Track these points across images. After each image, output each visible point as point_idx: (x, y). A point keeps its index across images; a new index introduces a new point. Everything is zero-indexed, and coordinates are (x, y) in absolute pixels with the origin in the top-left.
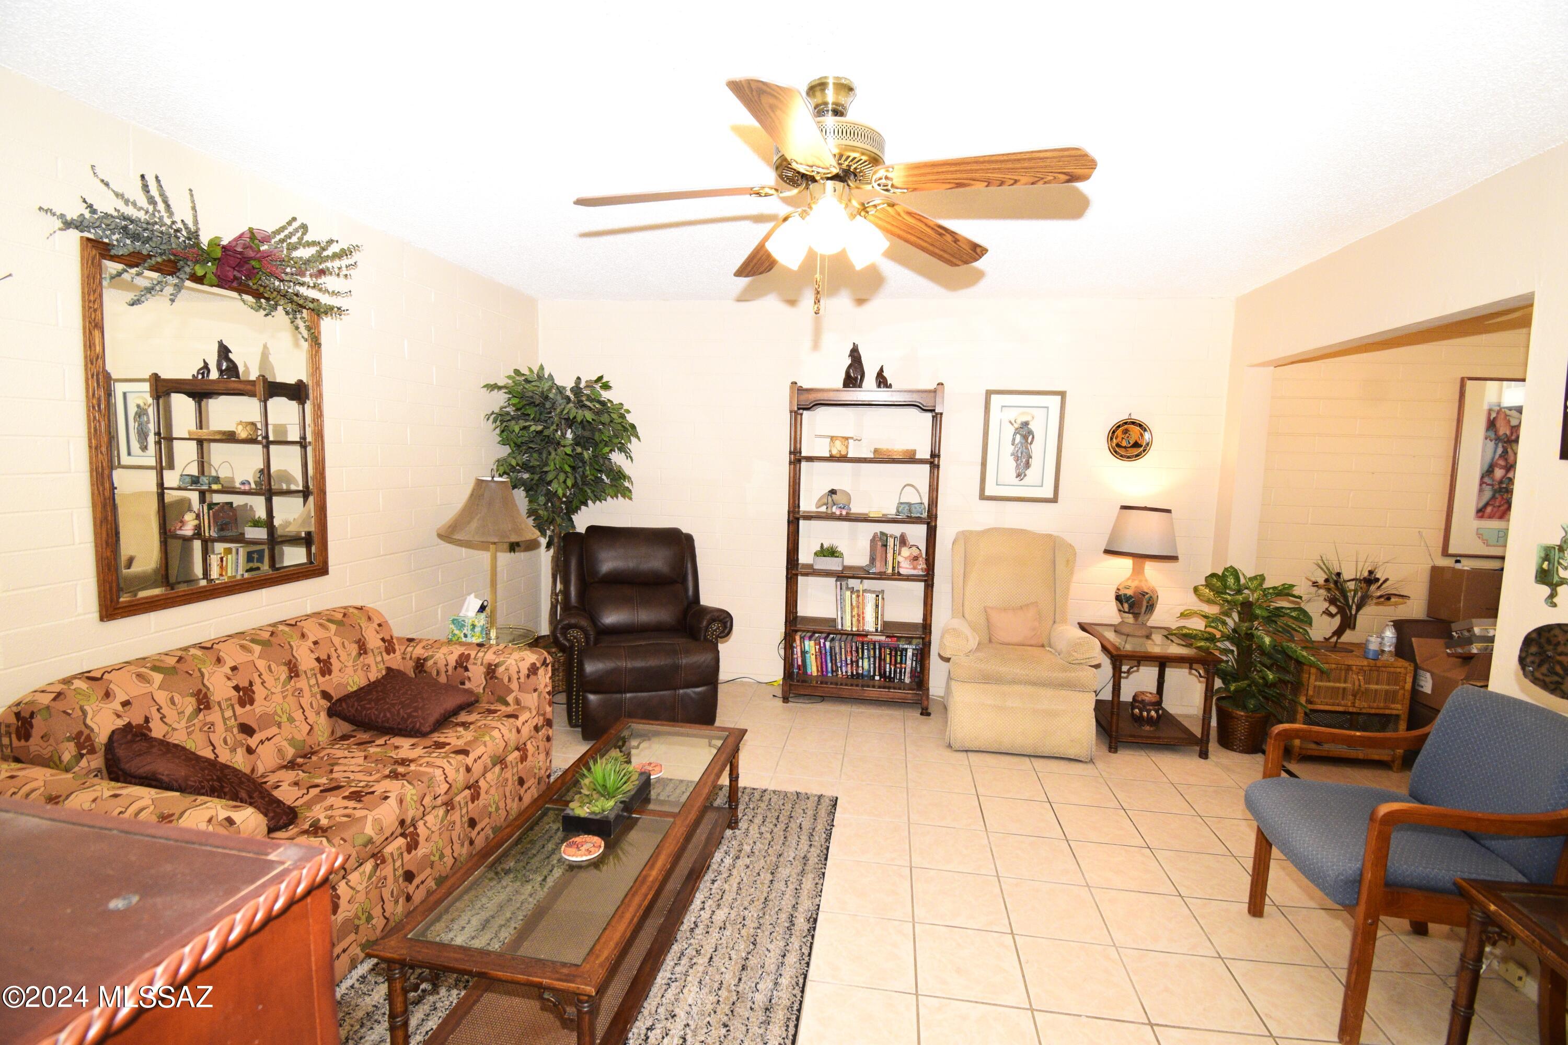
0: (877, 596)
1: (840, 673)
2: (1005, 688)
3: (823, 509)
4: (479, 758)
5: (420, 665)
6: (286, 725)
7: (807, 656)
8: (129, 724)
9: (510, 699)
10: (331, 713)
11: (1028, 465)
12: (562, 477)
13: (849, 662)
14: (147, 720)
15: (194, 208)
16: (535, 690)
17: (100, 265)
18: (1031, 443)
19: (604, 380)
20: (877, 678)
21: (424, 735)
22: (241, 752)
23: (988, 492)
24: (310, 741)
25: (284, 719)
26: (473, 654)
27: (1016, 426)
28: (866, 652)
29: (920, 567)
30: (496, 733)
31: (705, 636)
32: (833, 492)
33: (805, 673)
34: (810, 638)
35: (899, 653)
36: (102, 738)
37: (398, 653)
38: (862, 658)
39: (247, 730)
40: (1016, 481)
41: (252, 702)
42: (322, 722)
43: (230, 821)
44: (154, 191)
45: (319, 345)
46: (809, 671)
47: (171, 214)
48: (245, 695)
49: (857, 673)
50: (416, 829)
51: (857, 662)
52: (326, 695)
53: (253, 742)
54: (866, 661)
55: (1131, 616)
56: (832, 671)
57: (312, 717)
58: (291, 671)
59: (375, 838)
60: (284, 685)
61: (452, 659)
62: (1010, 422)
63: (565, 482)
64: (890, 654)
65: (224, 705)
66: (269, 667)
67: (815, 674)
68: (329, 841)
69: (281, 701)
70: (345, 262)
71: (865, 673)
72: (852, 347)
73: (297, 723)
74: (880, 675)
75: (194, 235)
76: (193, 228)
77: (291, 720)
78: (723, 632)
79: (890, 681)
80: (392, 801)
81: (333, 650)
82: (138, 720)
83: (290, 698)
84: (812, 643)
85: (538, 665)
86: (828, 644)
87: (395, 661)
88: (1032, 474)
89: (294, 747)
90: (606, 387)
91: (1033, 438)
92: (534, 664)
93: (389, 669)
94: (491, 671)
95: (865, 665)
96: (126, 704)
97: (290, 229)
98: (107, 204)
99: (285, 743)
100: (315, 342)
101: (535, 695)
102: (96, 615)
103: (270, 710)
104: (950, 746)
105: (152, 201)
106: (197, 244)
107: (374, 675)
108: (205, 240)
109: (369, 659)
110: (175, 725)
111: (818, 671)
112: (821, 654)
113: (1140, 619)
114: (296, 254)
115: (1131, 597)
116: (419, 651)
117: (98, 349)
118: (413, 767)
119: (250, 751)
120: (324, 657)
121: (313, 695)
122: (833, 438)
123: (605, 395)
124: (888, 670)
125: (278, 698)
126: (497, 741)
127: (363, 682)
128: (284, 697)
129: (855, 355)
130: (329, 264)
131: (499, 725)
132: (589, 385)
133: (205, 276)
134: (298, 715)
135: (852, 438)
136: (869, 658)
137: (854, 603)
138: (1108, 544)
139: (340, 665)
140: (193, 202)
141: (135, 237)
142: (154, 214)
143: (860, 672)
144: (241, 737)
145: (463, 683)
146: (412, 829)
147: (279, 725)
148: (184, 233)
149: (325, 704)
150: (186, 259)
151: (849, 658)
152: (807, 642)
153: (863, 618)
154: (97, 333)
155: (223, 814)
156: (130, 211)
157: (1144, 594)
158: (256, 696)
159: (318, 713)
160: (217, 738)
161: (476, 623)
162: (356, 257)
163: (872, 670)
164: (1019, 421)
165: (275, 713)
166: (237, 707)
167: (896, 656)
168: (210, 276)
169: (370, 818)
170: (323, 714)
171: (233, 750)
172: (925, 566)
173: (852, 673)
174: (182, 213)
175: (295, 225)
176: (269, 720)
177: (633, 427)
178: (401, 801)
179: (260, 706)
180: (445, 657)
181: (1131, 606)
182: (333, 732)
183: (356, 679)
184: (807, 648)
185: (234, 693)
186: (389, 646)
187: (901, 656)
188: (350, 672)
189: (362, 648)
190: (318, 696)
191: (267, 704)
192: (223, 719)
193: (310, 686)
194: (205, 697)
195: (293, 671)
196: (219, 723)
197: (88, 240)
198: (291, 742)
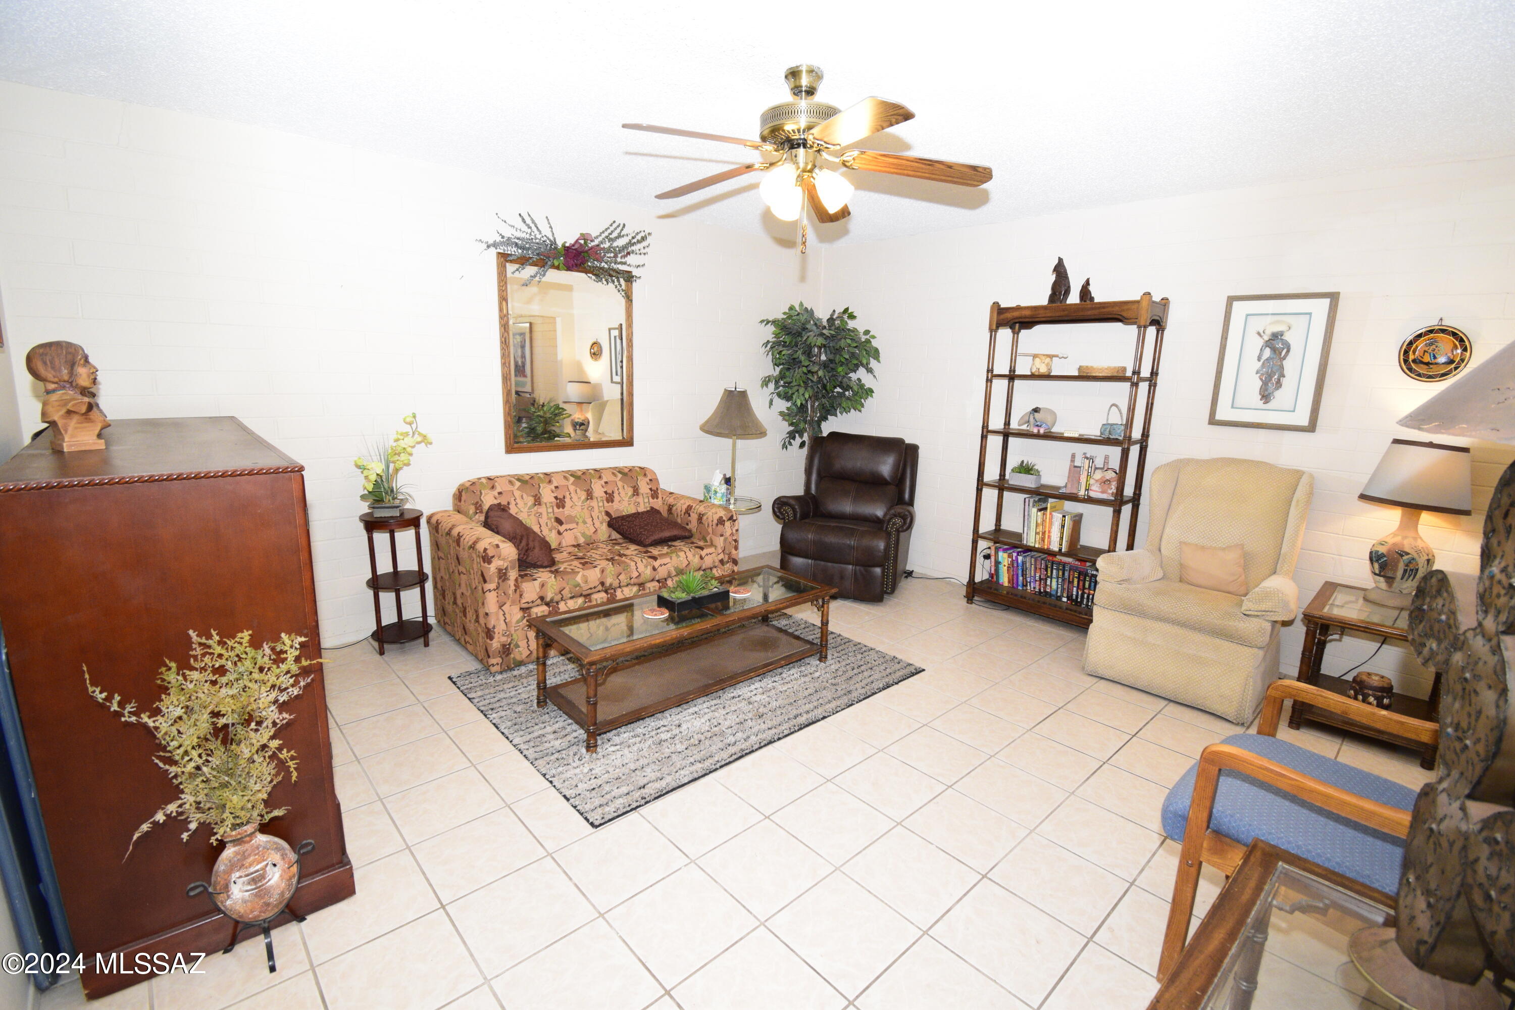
0: (1064, 516)
1: (1029, 588)
2: (1149, 623)
3: (1024, 427)
5: (670, 508)
6: (581, 524)
7: (1000, 566)
8: (499, 504)
9: (708, 538)
10: (610, 525)
11: (1279, 385)
12: (802, 390)
13: (1037, 578)
14: (509, 503)
15: (551, 227)
16: (722, 535)
17: (505, 267)
18: (1284, 358)
19: (850, 311)
20: (1065, 599)
21: (645, 546)
22: (554, 532)
23: (1219, 416)
24: (594, 537)
25: (581, 521)
26: (694, 505)
27: (1266, 338)
28: (1054, 571)
29: (1110, 492)
30: (682, 554)
31: (887, 528)
32: (1036, 410)
33: (997, 582)
34: (1005, 550)
35: (1088, 579)
36: (486, 507)
37: (660, 499)
38: (1051, 578)
39: (559, 521)
40: (1260, 404)
41: (563, 507)
42: (604, 531)
43: (498, 546)
44: (528, 221)
45: (631, 301)
46: (1001, 581)
47: (540, 232)
48: (561, 503)
49: (1045, 591)
50: (615, 591)
51: (1046, 580)
52: (608, 514)
53: (562, 529)
54: (1054, 581)
55: (1382, 579)
56: (1023, 586)
57: (597, 524)
58: (588, 495)
59: (582, 585)
60: (583, 502)
61: (685, 507)
62: (1259, 334)
63: (803, 395)
64: (1079, 578)
65: (548, 505)
66: (576, 490)
67: (1006, 584)
68: (555, 577)
69: (580, 510)
70: (644, 244)
71: (1054, 593)
72: (1057, 262)
73: (588, 525)
74: (1068, 597)
75: (554, 243)
76: (552, 239)
77: (585, 522)
78: (902, 526)
79: (1076, 604)
80: (597, 570)
81: (616, 488)
82: (504, 503)
83: (585, 510)
84: (1006, 555)
85: (724, 518)
86: (1020, 558)
87: (658, 504)
88: (1282, 397)
89: (584, 537)
90: (852, 317)
91: (1288, 351)
92: (721, 517)
93: (652, 508)
94: (700, 517)
95: (1054, 585)
96: (500, 493)
97: (612, 228)
98: (508, 233)
99: (579, 534)
100: (629, 298)
101: (722, 539)
102: (504, 450)
103: (573, 514)
104: (1083, 668)
105: (530, 227)
106: (556, 248)
107: (641, 509)
108: (560, 244)
109: (640, 499)
110: (522, 509)
111: (1009, 582)
112: (1012, 566)
113: (1395, 585)
114: (615, 244)
115: (1383, 555)
116: (671, 500)
117: (505, 311)
118: (624, 559)
119: (559, 533)
120: (610, 492)
121: (600, 512)
122: (1035, 356)
123: (851, 324)
124: (1074, 593)
125: (578, 508)
127: (634, 511)
128: (582, 509)
129: (1060, 270)
130: (633, 248)
131: (687, 550)
132: (840, 317)
133: (559, 265)
134: (589, 521)
135: (1057, 356)
136: (1058, 578)
137: (1039, 521)
138: (1365, 489)
139: (620, 499)
140: (550, 223)
141: (523, 248)
142: (531, 234)
143: (1049, 590)
144: (555, 524)
145: (687, 524)
146: (612, 591)
147: (577, 524)
148: (548, 241)
149: (607, 519)
150: (548, 257)
151: (1038, 575)
152: (1001, 554)
153: (1049, 537)
154: (504, 303)
155: (496, 542)
156: (519, 234)
157: (1402, 554)
158: (566, 505)
159: (602, 523)
160: (543, 521)
161: (718, 490)
162: (649, 240)
163: (1059, 590)
164: (1269, 331)
165: (576, 516)
166: (555, 508)
167: (1084, 581)
168: (561, 265)
169: (580, 574)
170: (605, 526)
171: (550, 530)
172: (1115, 491)
173: (1040, 589)
174: (546, 231)
175: (615, 225)
176: (571, 519)
177: (877, 351)
178: (603, 571)
179: (567, 511)
180: (681, 506)
181: (1383, 567)
182: (610, 536)
183: (629, 509)
184: (1000, 559)
185: (555, 500)
186: (655, 493)
187: (1090, 581)
188: (625, 503)
189: (636, 492)
190: (603, 513)
191: (572, 510)
192: (547, 512)
193: (599, 507)
194: (539, 498)
195: (590, 495)
196: (545, 514)
197: (499, 253)
198: (583, 534)
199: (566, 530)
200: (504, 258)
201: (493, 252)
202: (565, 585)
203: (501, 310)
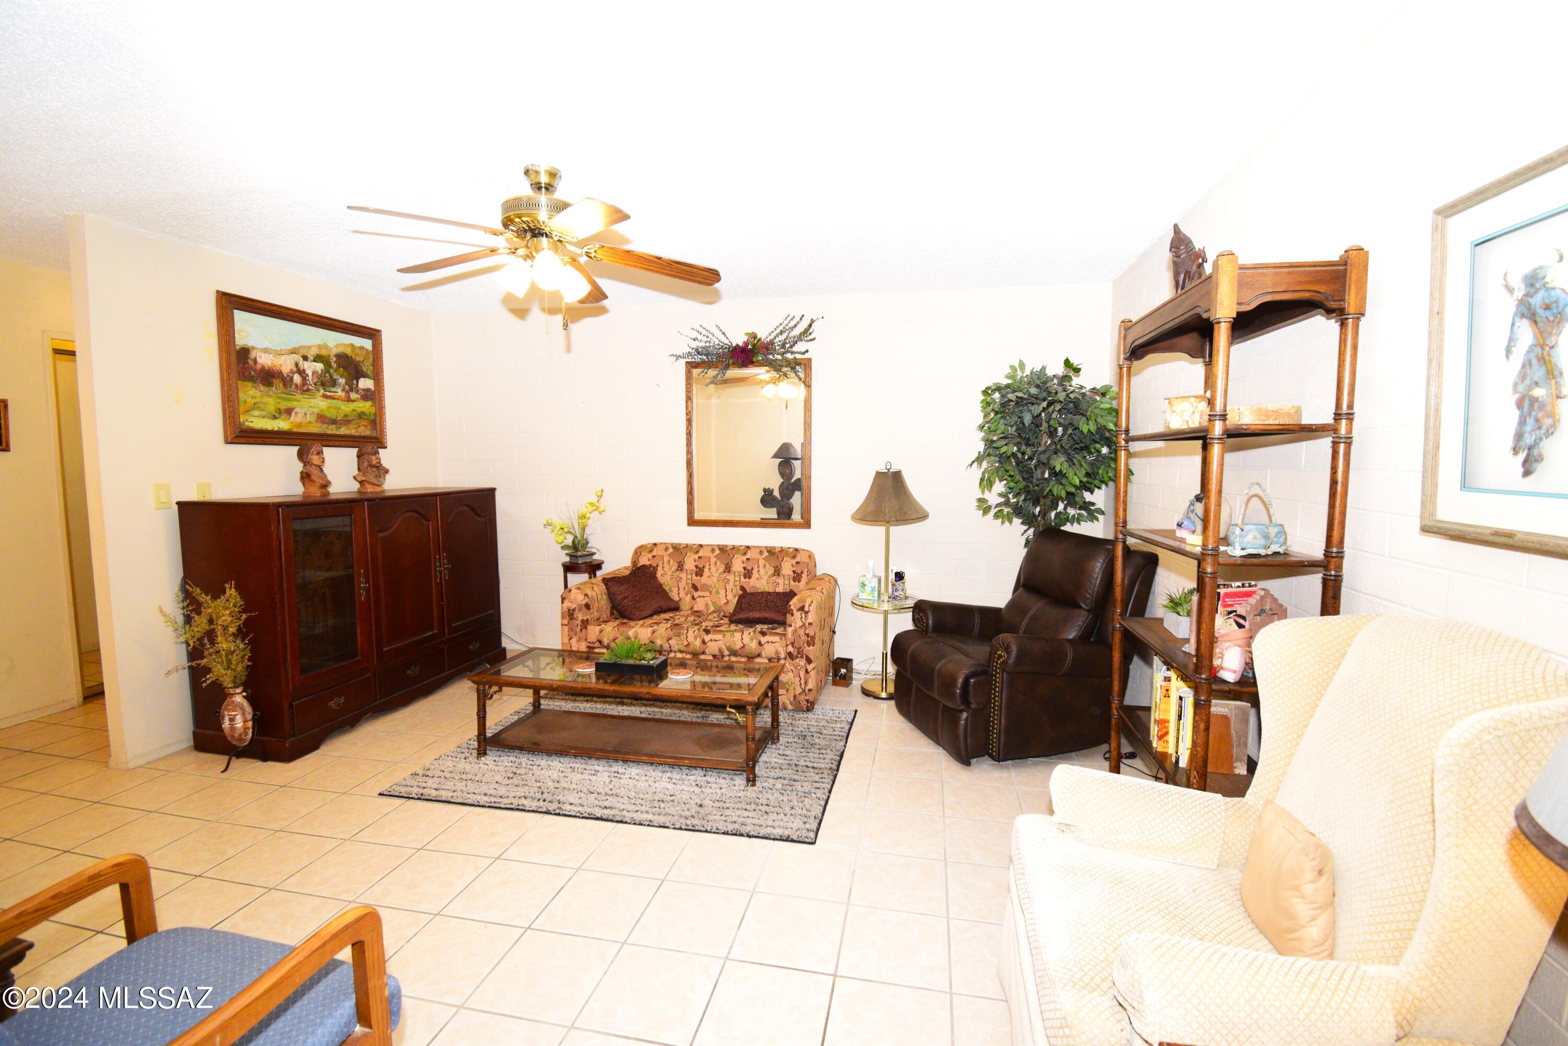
4: (715, 641)
6: (714, 594)
8: (650, 565)
10: (740, 598)
14: (657, 566)
15: (725, 334)
17: (690, 372)
22: (689, 596)
24: (724, 608)
25: (714, 591)
39: (695, 588)
41: (701, 576)
42: (734, 603)
45: (810, 388)
47: (716, 339)
48: (699, 572)
52: (742, 588)
53: (696, 594)
57: (730, 597)
58: (726, 568)
60: (720, 574)
65: (689, 572)
66: (716, 563)
68: (614, 627)
69: (716, 581)
73: (721, 596)
75: (730, 346)
77: (717, 592)
81: (757, 566)
82: (654, 565)
83: (721, 582)
93: (788, 590)
96: (655, 557)
99: (710, 603)
100: (808, 386)
102: (686, 523)
103: (709, 583)
107: (780, 589)
109: (780, 580)
110: (664, 572)
117: (690, 408)
119: (693, 598)
120: (749, 568)
121: (735, 586)
125: (715, 579)
126: (735, 639)
128: (718, 580)
134: (722, 592)
139: (758, 576)
140: (721, 330)
141: (705, 354)
144: (692, 590)
147: (711, 593)
148: (725, 346)
149: (740, 592)
154: (690, 402)
158: (704, 574)
159: (734, 595)
160: (682, 585)
165: (711, 586)
166: (694, 576)
170: (737, 598)
171: (686, 594)
176: (706, 588)
179: (704, 580)
185: (694, 568)
186: (794, 576)
188: (764, 582)
189: (777, 572)
190: (738, 588)
191: (708, 579)
192: (686, 578)
193: (735, 580)
194: (682, 565)
195: (728, 569)
196: (684, 581)
197: (687, 362)
198: (714, 603)
199: (700, 597)
200: (691, 366)
201: (682, 363)
202: (618, 635)
203: (687, 408)
